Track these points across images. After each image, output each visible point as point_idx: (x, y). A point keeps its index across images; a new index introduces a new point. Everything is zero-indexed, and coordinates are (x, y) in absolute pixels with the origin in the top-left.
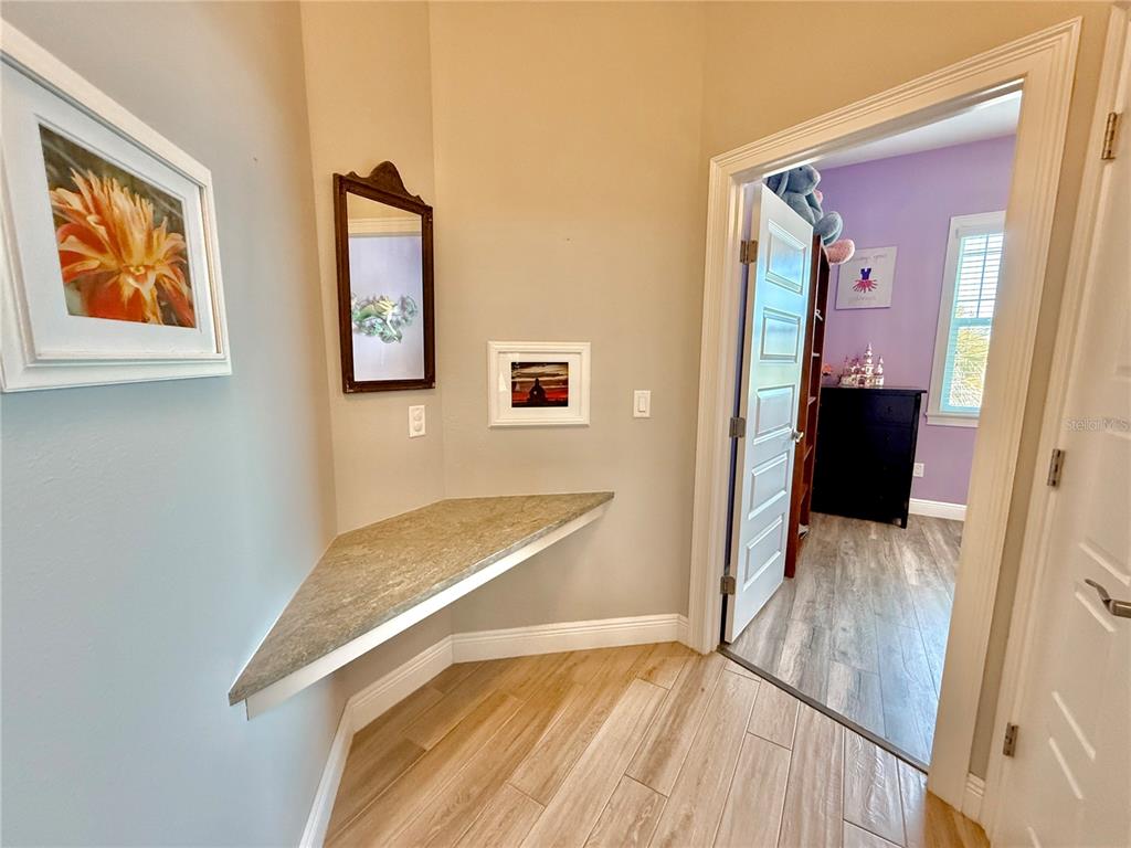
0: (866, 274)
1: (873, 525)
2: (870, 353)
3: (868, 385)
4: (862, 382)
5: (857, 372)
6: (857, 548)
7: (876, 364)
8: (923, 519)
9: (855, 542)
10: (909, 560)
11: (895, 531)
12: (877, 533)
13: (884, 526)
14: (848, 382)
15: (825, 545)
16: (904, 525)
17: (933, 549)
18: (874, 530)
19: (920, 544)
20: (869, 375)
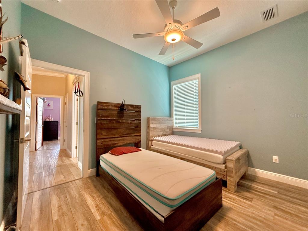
0: (49, 104)
4: (50, 120)
5: (48, 119)
7: (52, 117)
11: (57, 141)
14: (47, 120)
16: (58, 140)
20: (51, 119)
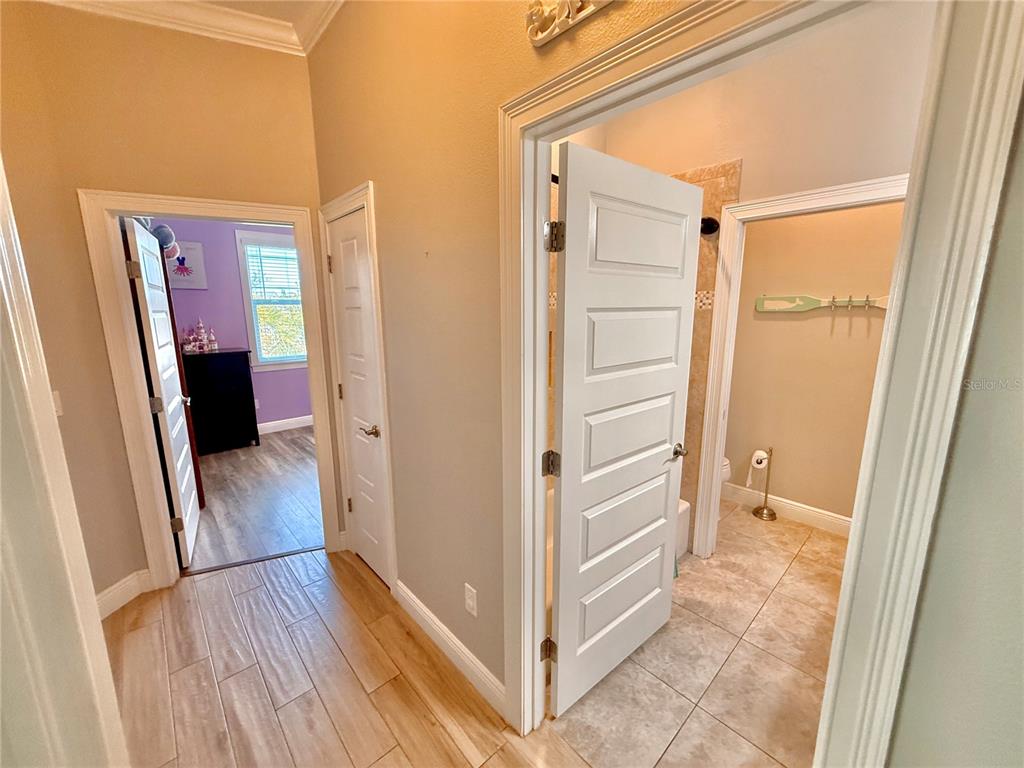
0: (181, 261)
1: (239, 452)
2: (201, 325)
3: (206, 349)
4: (201, 347)
5: (195, 340)
6: (236, 469)
7: (208, 332)
8: (267, 436)
9: (233, 466)
10: (270, 463)
11: (254, 449)
12: (245, 455)
13: (246, 449)
15: (214, 477)
16: (258, 444)
17: (280, 451)
18: (241, 454)
19: (272, 451)
20: (205, 341)
